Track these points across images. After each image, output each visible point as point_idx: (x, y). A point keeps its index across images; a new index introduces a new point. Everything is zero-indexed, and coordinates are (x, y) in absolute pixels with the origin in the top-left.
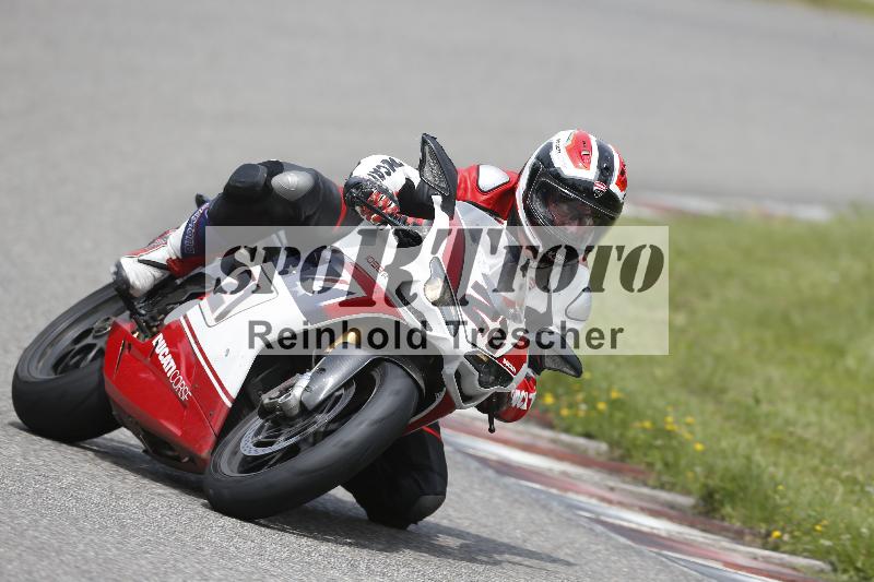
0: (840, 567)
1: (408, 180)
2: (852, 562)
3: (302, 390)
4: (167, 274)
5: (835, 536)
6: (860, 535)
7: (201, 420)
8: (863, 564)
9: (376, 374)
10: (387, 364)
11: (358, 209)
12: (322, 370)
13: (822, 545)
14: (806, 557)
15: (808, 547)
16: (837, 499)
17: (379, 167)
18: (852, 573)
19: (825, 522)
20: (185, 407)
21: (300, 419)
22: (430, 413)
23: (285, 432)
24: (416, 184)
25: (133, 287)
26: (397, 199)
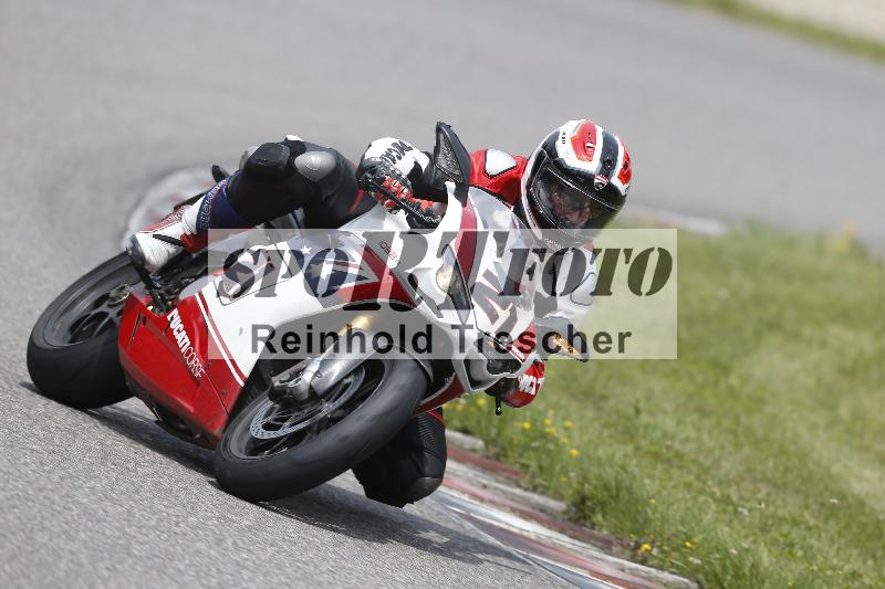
1: (416, 164)
3: (312, 375)
4: (181, 249)
5: (705, 555)
6: (729, 555)
7: (214, 398)
9: (385, 362)
13: (691, 563)
15: (676, 562)
16: (709, 517)
17: (390, 150)
19: (696, 539)
20: (198, 384)
21: (308, 404)
22: (439, 397)
23: (293, 415)
24: (424, 169)
25: (148, 263)
26: (409, 182)
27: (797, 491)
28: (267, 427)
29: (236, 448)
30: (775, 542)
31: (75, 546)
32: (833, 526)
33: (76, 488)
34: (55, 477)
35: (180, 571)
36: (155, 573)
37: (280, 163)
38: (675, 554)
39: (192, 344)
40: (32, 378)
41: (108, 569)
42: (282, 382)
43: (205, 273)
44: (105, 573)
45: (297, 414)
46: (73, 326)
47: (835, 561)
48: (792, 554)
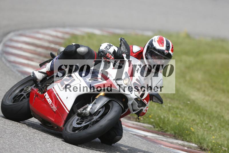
0: (156, 126)
1: (114, 50)
2: (159, 125)
3: (90, 109)
4: (46, 75)
5: (154, 119)
6: (161, 118)
7: (60, 117)
8: (162, 126)
9: (110, 104)
10: (113, 101)
12: (95, 103)
13: (151, 121)
14: (147, 124)
15: (147, 121)
16: (155, 109)
17: (107, 46)
18: (159, 128)
19: (152, 115)
20: (55, 113)
21: (89, 117)
22: (124, 114)
23: (85, 120)
24: (116, 51)
25: (38, 79)
26: (113, 55)
28: (78, 124)
29: (69, 130)
32: (187, 108)
37: (73, 51)
38: (147, 119)
39: (53, 102)
40: (3, 114)
42: (80, 111)
43: (53, 82)
45: (86, 120)
46: (14, 98)
47: (188, 117)
48: (177, 116)
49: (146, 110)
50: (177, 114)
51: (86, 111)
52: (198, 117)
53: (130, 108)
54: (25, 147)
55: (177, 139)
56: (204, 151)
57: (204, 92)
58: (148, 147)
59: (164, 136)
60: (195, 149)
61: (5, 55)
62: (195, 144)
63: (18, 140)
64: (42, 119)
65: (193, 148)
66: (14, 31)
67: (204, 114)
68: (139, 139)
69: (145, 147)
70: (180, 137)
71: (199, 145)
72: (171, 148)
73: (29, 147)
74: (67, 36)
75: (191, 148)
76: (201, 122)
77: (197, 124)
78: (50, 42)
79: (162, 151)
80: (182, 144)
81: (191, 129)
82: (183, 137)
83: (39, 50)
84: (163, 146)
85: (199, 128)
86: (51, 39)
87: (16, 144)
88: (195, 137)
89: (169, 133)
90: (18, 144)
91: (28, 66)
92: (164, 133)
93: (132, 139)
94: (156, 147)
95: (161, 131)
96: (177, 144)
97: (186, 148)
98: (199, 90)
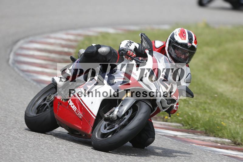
0: (185, 125)
1: (135, 46)
2: (188, 123)
3: (117, 112)
5: (182, 116)
6: (189, 115)
7: (87, 123)
8: (191, 123)
9: (137, 105)
10: (141, 102)
11: (124, 57)
12: (122, 106)
13: (180, 119)
14: (175, 123)
15: (175, 120)
17: (127, 44)
18: (188, 126)
19: (180, 113)
20: (81, 120)
21: (117, 121)
24: (138, 48)
27: (204, 94)
29: (98, 137)
30: (201, 109)
31: (13, 148)
32: (216, 102)
33: (10, 132)
34: (4, 130)
35: (43, 149)
36: (36, 150)
37: (94, 52)
38: (175, 118)
41: (23, 152)
42: (107, 115)
44: (23, 153)
46: (37, 108)
47: (218, 111)
48: (206, 112)
49: (177, 107)
50: (205, 109)
51: (113, 115)
52: (228, 110)
53: (159, 106)
54: (50, 160)
55: (208, 136)
56: (238, 146)
57: (231, 83)
58: (179, 147)
59: (195, 133)
60: (229, 145)
61: (17, 65)
62: (229, 139)
63: (42, 153)
64: (69, 128)
65: (226, 144)
66: (23, 38)
67: (234, 107)
68: (169, 140)
69: (176, 147)
70: (211, 133)
71: (233, 140)
72: (204, 146)
73: (55, 159)
74: (80, 38)
75: (224, 144)
76: (232, 115)
77: (228, 118)
78: (63, 46)
79: (194, 150)
80: (215, 141)
81: (222, 124)
82: (215, 133)
83: (53, 56)
84: (195, 144)
85: (230, 122)
86: (63, 42)
87: (41, 157)
88: (228, 131)
89: (199, 130)
90: (43, 157)
91: (43, 73)
92: (194, 131)
93: (162, 140)
94: (187, 146)
95: (190, 129)
96: (210, 141)
97: (219, 145)
98: (226, 81)
